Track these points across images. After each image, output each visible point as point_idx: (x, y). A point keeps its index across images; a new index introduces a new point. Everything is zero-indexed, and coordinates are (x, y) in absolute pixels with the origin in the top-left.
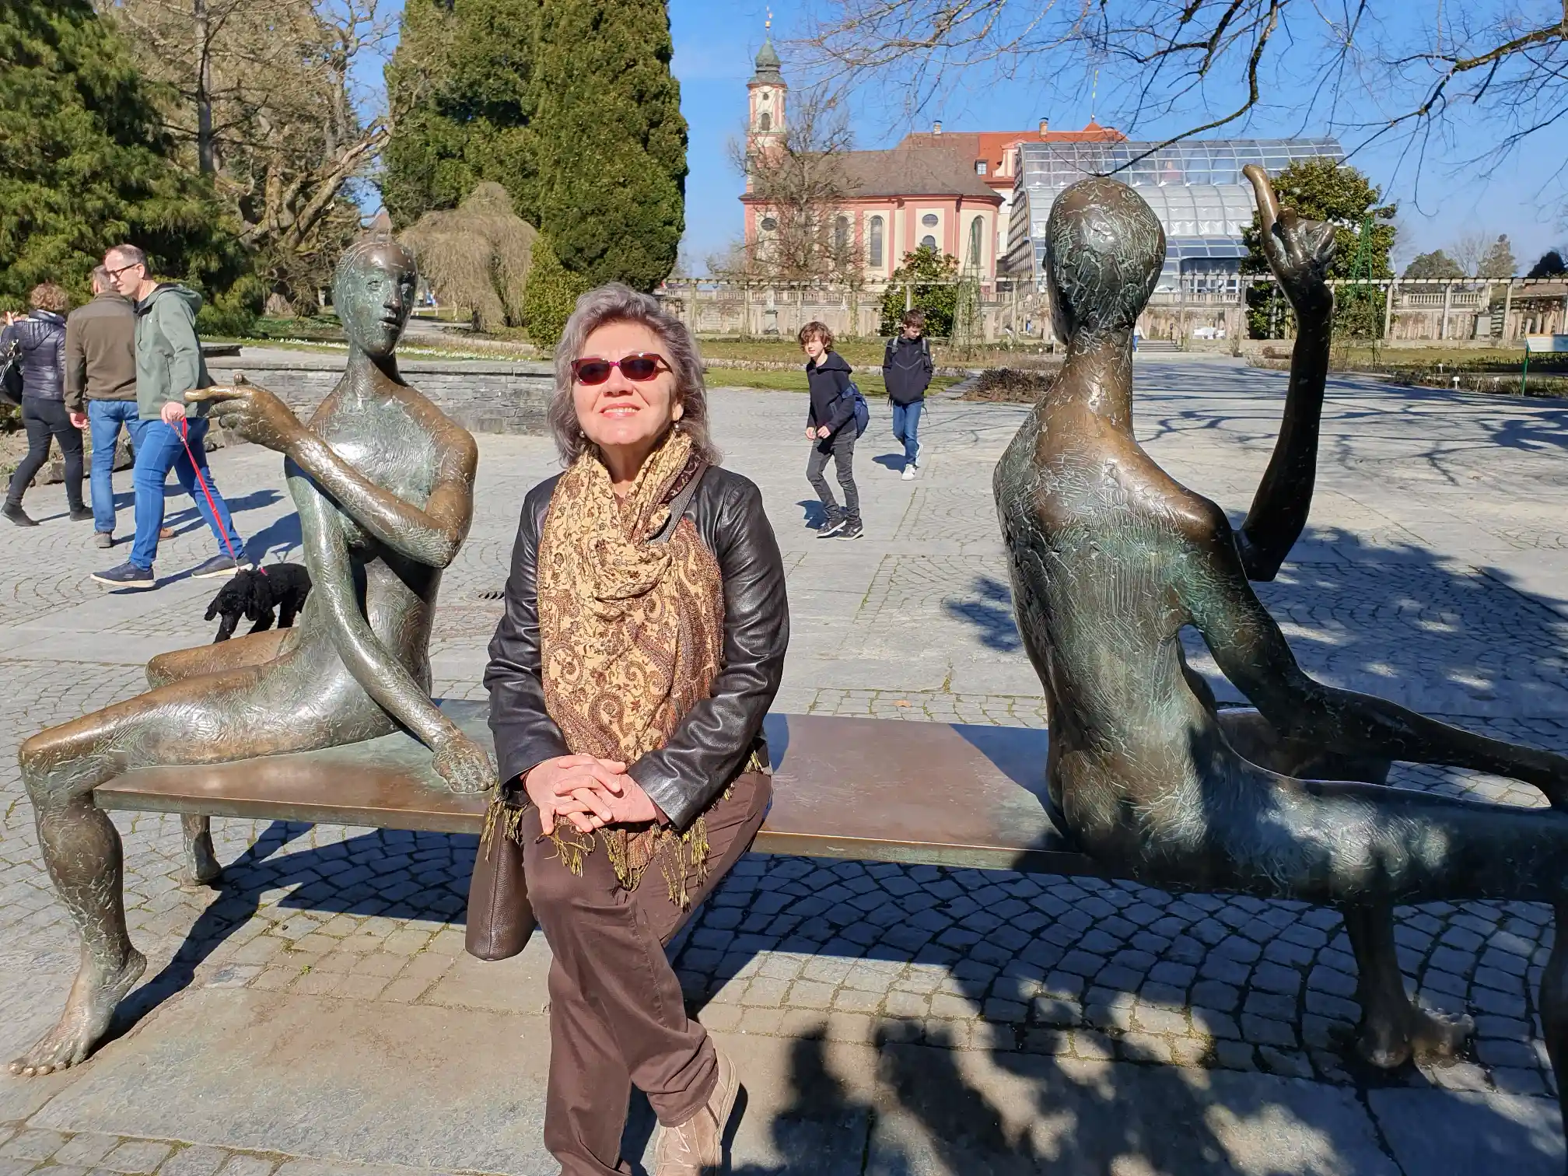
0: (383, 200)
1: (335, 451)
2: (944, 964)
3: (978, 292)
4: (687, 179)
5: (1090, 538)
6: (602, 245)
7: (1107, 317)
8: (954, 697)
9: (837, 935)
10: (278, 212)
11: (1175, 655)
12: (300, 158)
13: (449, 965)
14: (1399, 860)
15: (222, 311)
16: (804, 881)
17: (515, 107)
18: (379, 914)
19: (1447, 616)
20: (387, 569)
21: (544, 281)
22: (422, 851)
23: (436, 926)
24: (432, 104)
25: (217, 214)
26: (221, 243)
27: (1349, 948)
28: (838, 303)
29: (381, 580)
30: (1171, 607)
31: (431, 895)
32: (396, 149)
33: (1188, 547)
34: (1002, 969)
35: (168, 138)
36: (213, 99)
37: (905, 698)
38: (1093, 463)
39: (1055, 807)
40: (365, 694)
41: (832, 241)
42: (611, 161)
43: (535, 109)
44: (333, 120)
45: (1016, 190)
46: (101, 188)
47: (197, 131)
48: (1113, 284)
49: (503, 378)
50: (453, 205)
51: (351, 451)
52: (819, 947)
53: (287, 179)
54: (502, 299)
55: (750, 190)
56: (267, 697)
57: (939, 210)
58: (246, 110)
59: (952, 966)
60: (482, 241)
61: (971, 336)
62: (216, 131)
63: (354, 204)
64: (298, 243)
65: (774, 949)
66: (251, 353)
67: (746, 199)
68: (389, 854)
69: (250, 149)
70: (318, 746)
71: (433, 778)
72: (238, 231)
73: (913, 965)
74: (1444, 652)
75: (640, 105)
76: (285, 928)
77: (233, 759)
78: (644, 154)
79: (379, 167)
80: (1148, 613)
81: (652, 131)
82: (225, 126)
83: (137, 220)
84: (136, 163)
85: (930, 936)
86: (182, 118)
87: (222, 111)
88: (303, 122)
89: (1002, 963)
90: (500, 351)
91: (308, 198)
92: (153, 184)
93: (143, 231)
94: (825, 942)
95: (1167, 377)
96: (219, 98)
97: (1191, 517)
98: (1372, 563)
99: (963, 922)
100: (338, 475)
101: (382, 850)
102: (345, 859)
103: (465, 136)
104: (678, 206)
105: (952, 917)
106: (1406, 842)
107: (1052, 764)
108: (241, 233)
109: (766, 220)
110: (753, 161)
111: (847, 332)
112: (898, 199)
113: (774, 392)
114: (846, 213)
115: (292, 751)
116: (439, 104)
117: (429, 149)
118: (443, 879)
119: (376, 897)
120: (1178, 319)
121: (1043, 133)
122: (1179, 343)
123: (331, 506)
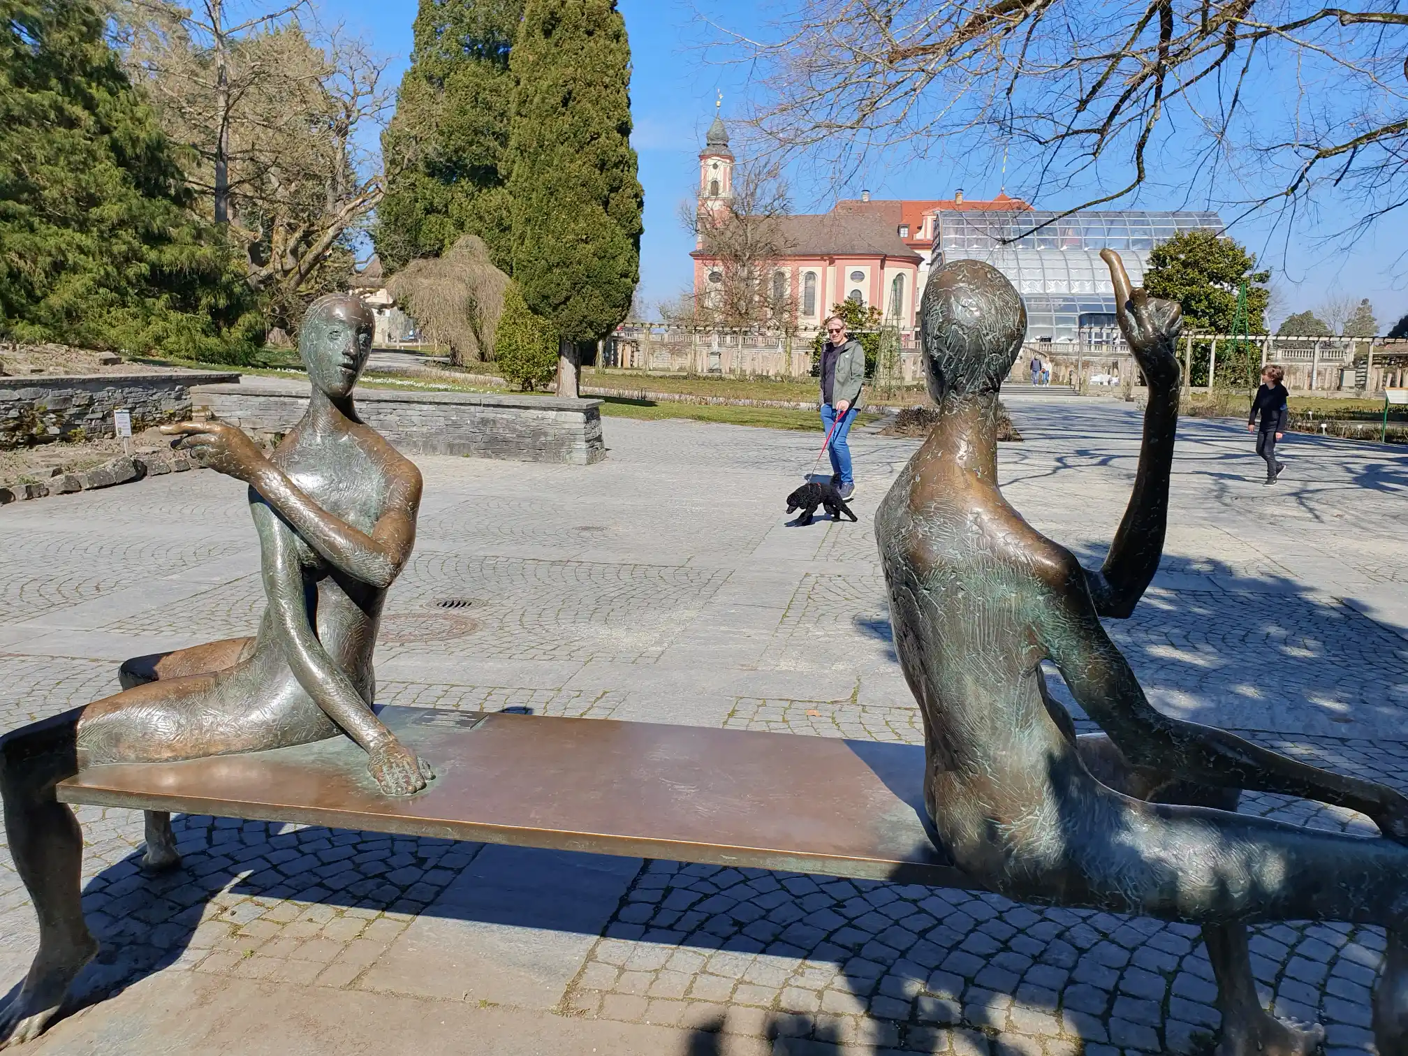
0: (375, 248)
1: (295, 482)
2: (836, 961)
3: (898, 339)
4: (642, 237)
5: (956, 579)
6: (565, 294)
7: (973, 383)
8: (861, 708)
9: (740, 932)
10: (282, 257)
11: (1036, 686)
12: (303, 211)
13: (381, 951)
14: (1242, 882)
15: (226, 342)
16: (711, 879)
17: (493, 170)
18: (321, 902)
19: (1311, 643)
20: (336, 587)
21: (514, 323)
22: (366, 842)
23: (372, 913)
24: (421, 166)
25: (227, 258)
26: (229, 284)
27: (1207, 956)
28: (775, 346)
29: (331, 597)
30: (1031, 643)
31: (370, 884)
32: (389, 205)
33: (1045, 590)
34: (889, 968)
35: (188, 192)
36: (230, 159)
37: (816, 708)
38: (960, 512)
39: (931, 822)
40: (311, 700)
41: (771, 293)
42: (575, 220)
43: (510, 174)
44: (334, 179)
45: (933, 252)
46: (126, 234)
47: (214, 186)
48: (978, 355)
49: (472, 408)
50: (437, 255)
51: (309, 481)
52: (724, 943)
53: (292, 228)
54: (478, 337)
55: (700, 247)
56: (222, 701)
57: (866, 268)
58: (260, 169)
59: (843, 965)
60: (461, 286)
61: (892, 378)
62: (231, 186)
63: (350, 251)
64: (298, 284)
65: (681, 944)
66: (250, 380)
67: (696, 255)
68: (336, 844)
69: (260, 202)
70: (269, 747)
71: (367, 779)
72: (246, 273)
73: (808, 962)
74: (1308, 676)
75: (602, 171)
76: (233, 913)
77: (187, 758)
78: (605, 214)
79: (373, 220)
80: (1010, 649)
81: (613, 195)
82: (239, 182)
83: (157, 262)
84: (158, 213)
85: (824, 935)
86: (201, 175)
87: (237, 170)
88: (307, 179)
89: (890, 962)
90: (474, 383)
91: (309, 245)
92: (173, 232)
93: (161, 271)
94: (728, 938)
95: (1065, 418)
96: (236, 159)
97: (1048, 563)
98: (1243, 592)
99: (854, 922)
100: (294, 502)
101: (329, 840)
102: (296, 848)
103: (450, 194)
104: (633, 260)
105: (845, 917)
106: (1248, 865)
107: (928, 783)
108: (249, 274)
109: (713, 273)
110: (703, 222)
111: (782, 372)
112: (830, 258)
113: (714, 425)
114: (784, 269)
115: (242, 751)
116: (428, 166)
117: (418, 205)
118: (383, 868)
119: (320, 885)
120: (1076, 367)
121: (959, 202)
122: (1077, 388)
123: (287, 529)
